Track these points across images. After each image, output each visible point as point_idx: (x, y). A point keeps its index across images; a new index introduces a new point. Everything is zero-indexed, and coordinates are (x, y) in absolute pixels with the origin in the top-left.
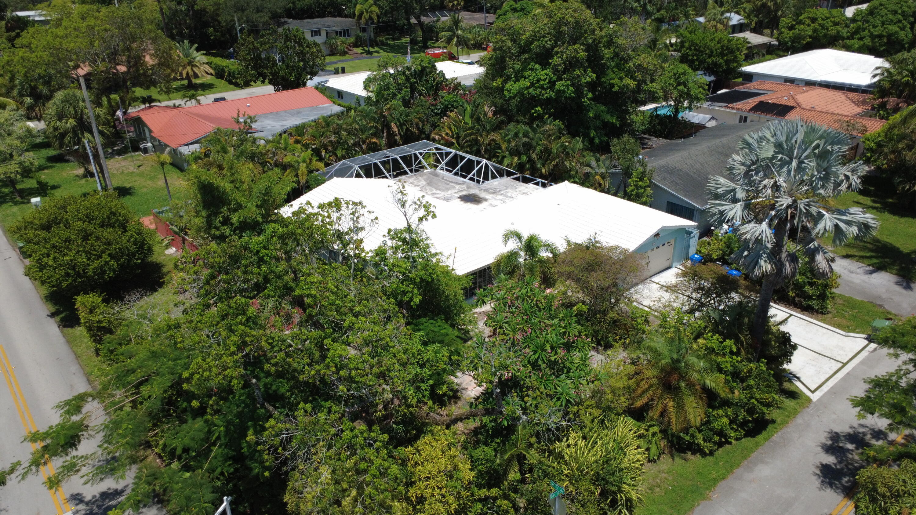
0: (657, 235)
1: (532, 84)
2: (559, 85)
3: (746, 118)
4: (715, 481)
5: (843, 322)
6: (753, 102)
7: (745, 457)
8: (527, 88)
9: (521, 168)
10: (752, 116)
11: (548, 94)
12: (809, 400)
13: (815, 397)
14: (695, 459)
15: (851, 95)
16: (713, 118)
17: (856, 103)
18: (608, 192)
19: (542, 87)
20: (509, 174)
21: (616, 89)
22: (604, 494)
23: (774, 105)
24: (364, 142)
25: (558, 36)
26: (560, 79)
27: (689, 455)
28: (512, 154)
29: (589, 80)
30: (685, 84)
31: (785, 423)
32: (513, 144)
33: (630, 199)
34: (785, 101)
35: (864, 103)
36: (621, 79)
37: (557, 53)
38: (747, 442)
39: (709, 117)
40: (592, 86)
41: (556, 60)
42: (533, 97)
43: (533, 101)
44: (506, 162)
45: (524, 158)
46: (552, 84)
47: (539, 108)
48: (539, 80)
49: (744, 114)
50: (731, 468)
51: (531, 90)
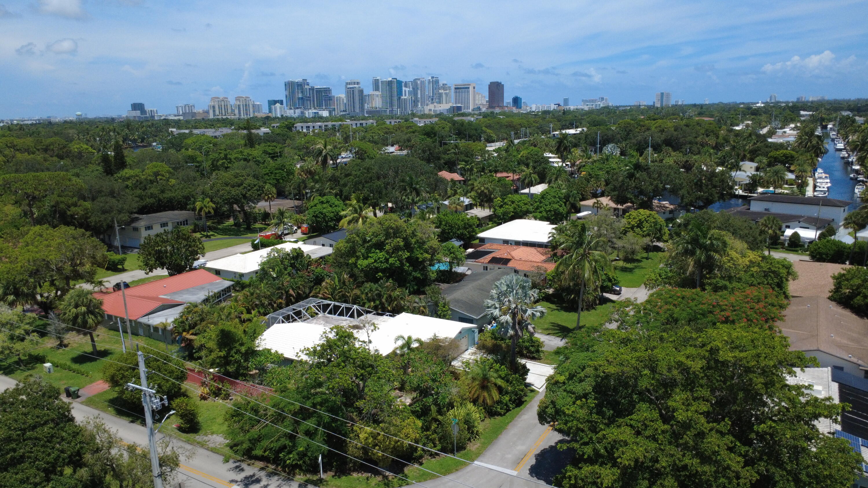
0: (460, 332)
1: (375, 261)
2: (391, 260)
3: (487, 267)
4: (508, 423)
5: (548, 361)
6: (488, 257)
7: (517, 414)
8: (373, 263)
9: (376, 308)
10: (490, 266)
11: (385, 266)
12: (538, 392)
13: (540, 391)
14: (499, 418)
15: (539, 249)
16: (469, 269)
17: (542, 254)
18: (428, 316)
19: (381, 262)
20: (370, 312)
21: (420, 260)
22: (469, 429)
23: (500, 258)
24: (275, 303)
25: (388, 235)
26: (391, 257)
27: (496, 417)
28: (369, 301)
29: (406, 256)
30: (453, 253)
31: (530, 401)
32: (370, 295)
33: (440, 317)
34: (505, 256)
35: (546, 254)
36: (422, 254)
37: (387, 243)
38: (517, 409)
39: (467, 268)
40: (408, 259)
41: (387, 247)
42: (376, 268)
43: (377, 270)
44: (367, 306)
45: (378, 302)
46: (387, 260)
47: (380, 274)
48: (379, 258)
49: (486, 265)
50: (513, 418)
51: (375, 264)
